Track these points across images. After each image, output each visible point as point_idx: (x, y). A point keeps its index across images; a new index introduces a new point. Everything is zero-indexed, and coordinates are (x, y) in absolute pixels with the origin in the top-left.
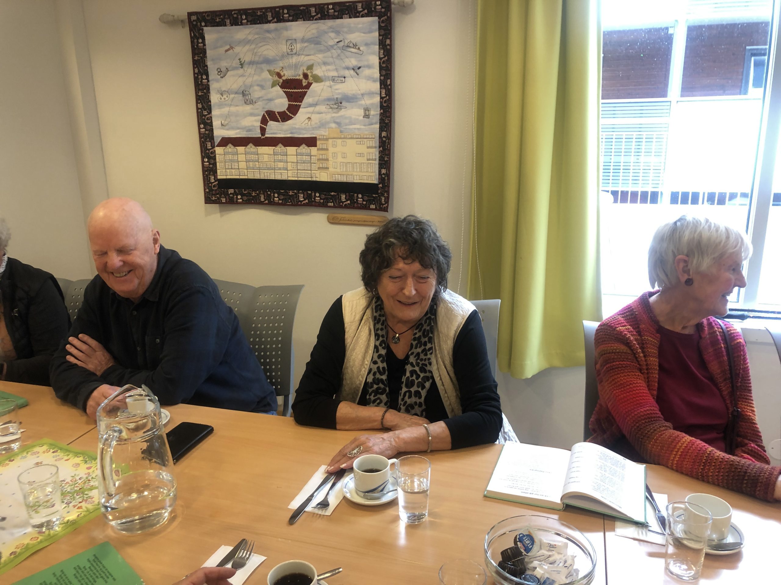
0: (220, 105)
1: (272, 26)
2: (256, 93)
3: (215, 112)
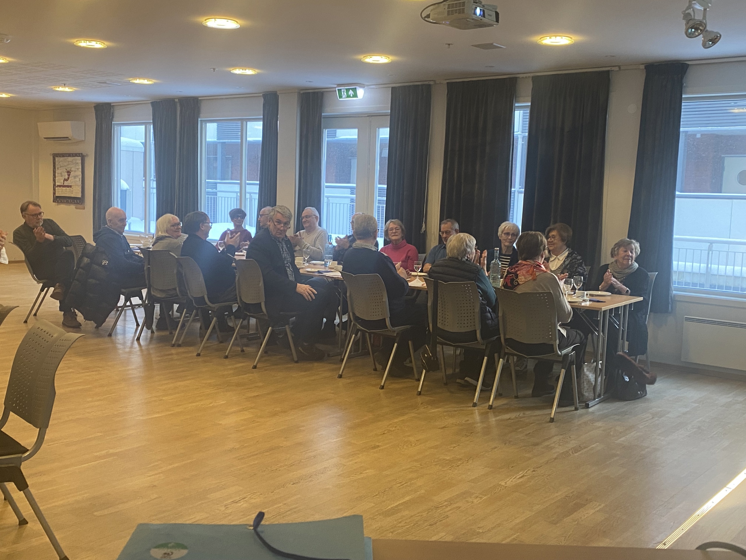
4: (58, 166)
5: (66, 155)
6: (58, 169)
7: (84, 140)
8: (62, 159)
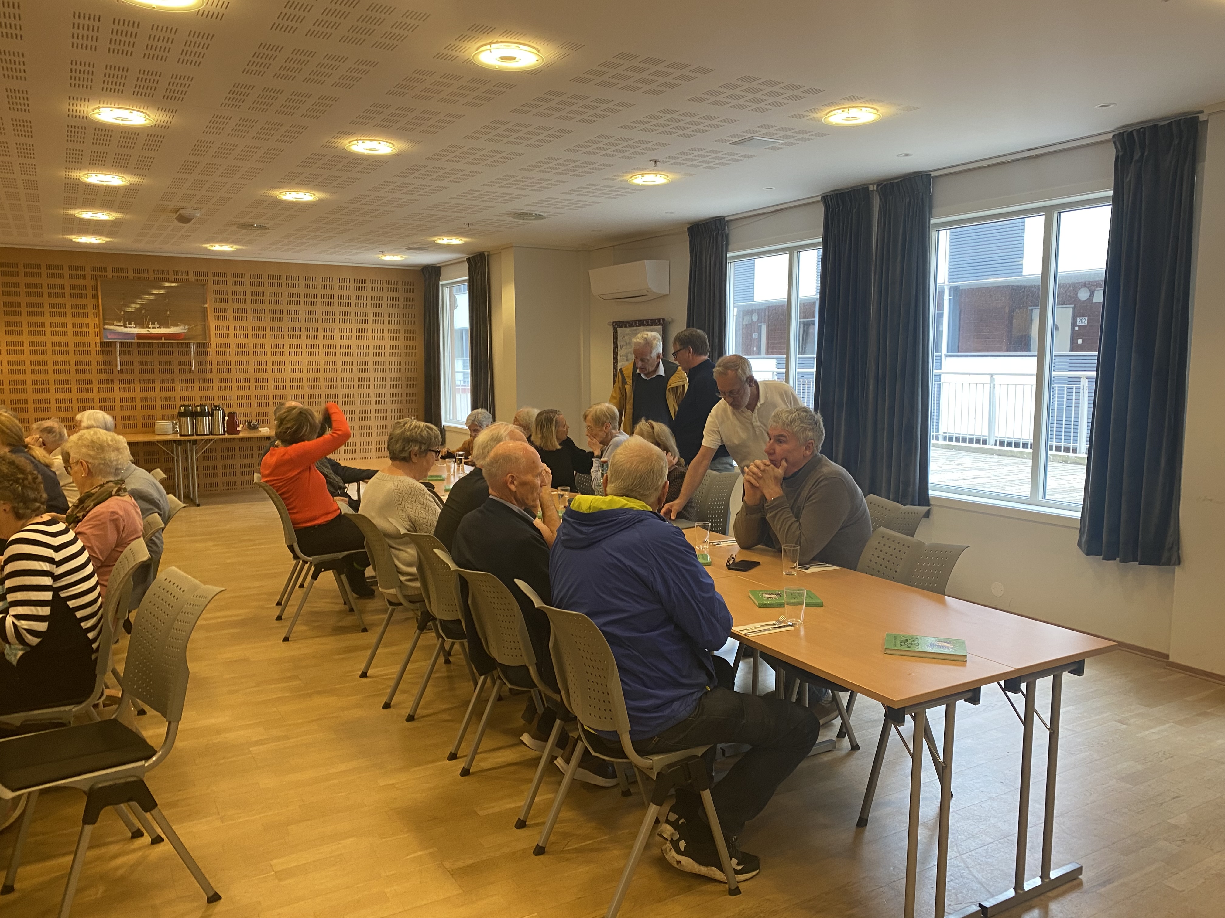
0: (621, 361)
1: (635, 328)
2: (629, 357)
3: (619, 364)
4: (622, 343)
5: (636, 324)
6: (621, 348)
7: (668, 293)
8: (628, 330)
